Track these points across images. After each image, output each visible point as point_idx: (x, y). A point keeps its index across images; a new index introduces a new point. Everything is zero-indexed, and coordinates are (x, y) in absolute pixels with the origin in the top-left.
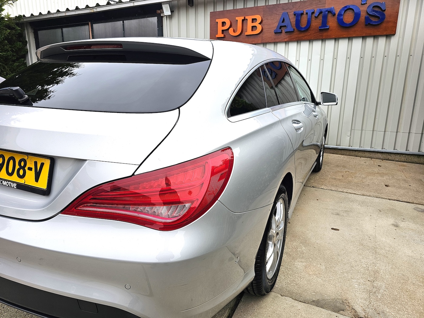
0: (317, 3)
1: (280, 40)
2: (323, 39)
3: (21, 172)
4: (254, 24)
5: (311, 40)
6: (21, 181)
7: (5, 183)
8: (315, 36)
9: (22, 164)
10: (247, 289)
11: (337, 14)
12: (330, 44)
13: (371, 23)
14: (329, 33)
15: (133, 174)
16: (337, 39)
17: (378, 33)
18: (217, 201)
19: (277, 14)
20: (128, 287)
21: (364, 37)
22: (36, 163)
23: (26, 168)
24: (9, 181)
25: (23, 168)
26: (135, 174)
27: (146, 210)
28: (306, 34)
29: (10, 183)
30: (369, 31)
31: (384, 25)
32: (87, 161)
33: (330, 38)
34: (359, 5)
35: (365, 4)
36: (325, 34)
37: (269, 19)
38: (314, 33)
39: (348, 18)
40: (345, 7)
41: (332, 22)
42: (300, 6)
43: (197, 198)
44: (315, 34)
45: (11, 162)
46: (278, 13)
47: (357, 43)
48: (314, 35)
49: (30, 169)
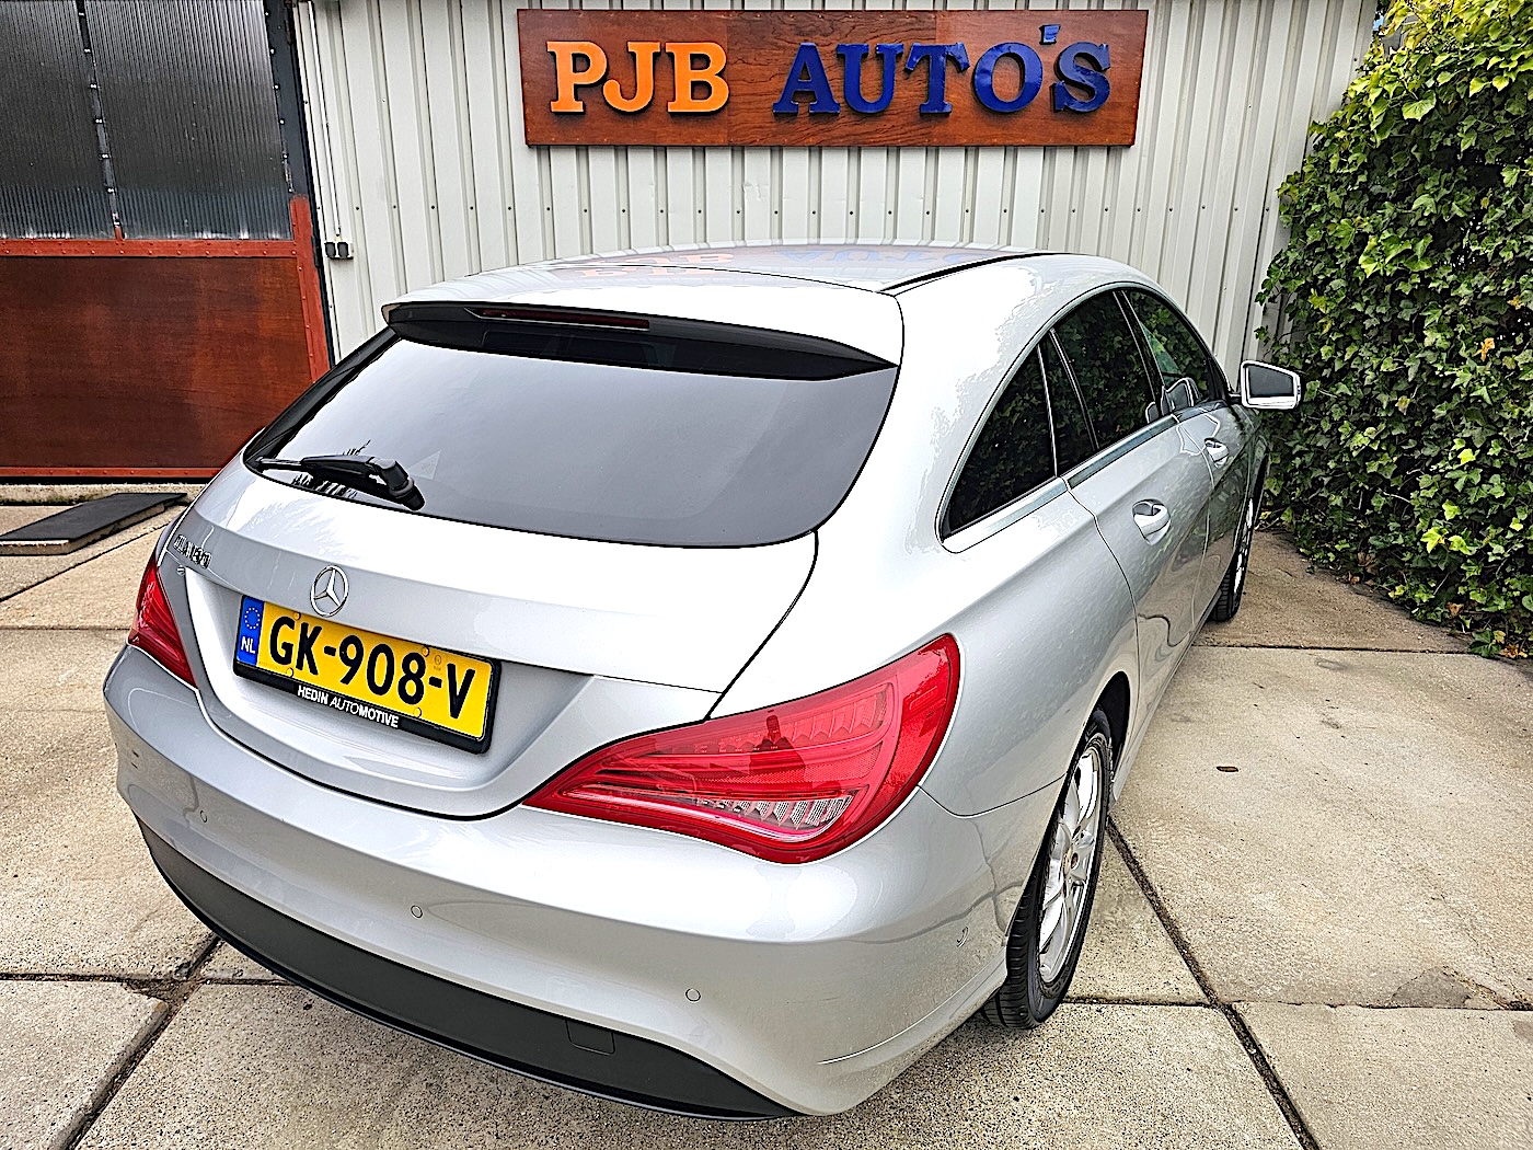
0: (911, 24)
1: (794, 138)
2: (933, 147)
3: (411, 688)
4: (700, 75)
5: (894, 147)
6: (410, 710)
7: (363, 711)
8: (909, 134)
9: (414, 667)
10: (981, 1010)
11: (970, 70)
12: (952, 163)
13: (1072, 107)
14: (950, 127)
15: (708, 717)
16: (972, 147)
17: (1090, 139)
18: (917, 788)
19: (779, 48)
20: (693, 994)
21: (1049, 149)
22: (451, 669)
23: (425, 680)
24: (376, 707)
25: (417, 678)
26: (712, 716)
27: (735, 805)
28: (879, 124)
29: (379, 713)
30: (1063, 129)
31: (1103, 114)
32: (593, 679)
33: (953, 145)
34: (1034, 45)
35: (1049, 44)
36: (938, 130)
37: (751, 61)
38: (904, 125)
39: (1005, 83)
40: (998, 48)
41: (957, 93)
42: (854, 28)
43: (866, 783)
44: (907, 128)
45: (382, 658)
46: (781, 43)
47: (1031, 163)
48: (903, 131)
49: (436, 682)
